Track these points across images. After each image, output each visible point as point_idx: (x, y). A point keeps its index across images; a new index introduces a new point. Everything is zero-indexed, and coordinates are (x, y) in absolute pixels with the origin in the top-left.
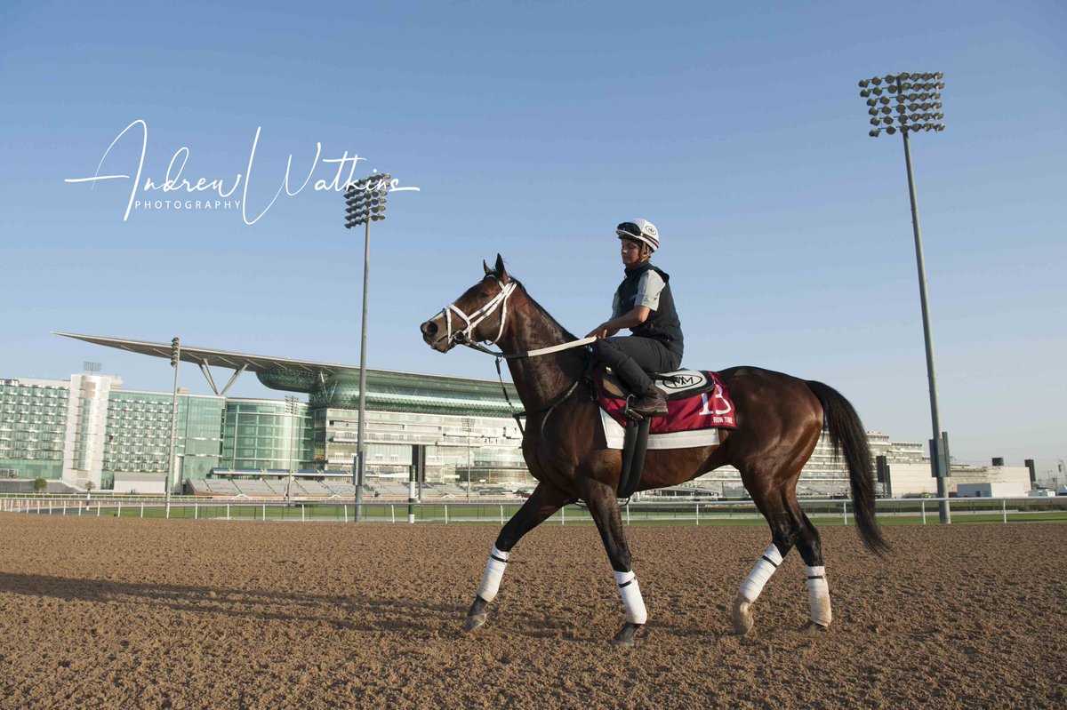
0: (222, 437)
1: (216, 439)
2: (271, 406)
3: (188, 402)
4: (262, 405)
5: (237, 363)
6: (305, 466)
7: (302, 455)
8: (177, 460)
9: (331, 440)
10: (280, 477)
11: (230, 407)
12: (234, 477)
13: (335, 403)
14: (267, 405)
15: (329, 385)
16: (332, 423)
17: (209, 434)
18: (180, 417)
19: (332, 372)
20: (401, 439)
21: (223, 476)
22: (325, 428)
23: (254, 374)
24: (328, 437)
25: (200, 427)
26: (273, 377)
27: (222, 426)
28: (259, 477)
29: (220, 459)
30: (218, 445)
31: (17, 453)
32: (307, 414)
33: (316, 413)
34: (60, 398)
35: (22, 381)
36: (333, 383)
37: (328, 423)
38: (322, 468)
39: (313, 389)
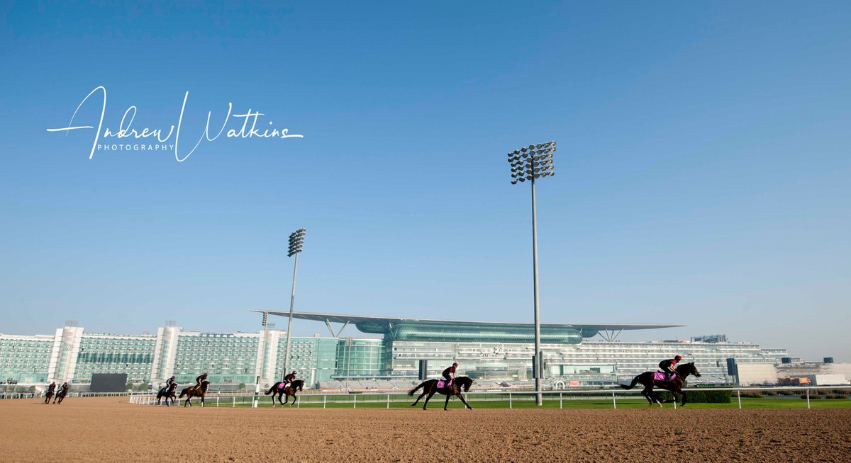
0: (337, 358)
1: (334, 360)
2: (363, 341)
3: (319, 341)
4: (358, 341)
5: (344, 320)
6: (382, 372)
7: (380, 367)
8: (313, 372)
9: (395, 358)
10: (367, 379)
11: (341, 343)
12: (343, 379)
13: (398, 338)
14: (361, 341)
15: (394, 330)
16: (396, 349)
17: (330, 357)
18: (314, 349)
19: (396, 322)
20: (434, 356)
21: (337, 379)
22: (391, 352)
23: (354, 325)
24: (393, 356)
25: (325, 354)
26: (365, 326)
27: (337, 354)
28: (356, 379)
29: (335, 370)
30: (334, 363)
31: (233, 371)
32: (383, 345)
33: (387, 343)
34: (254, 342)
35: (235, 335)
36: (396, 328)
37: (393, 349)
38: (390, 373)
39: (386, 332)
